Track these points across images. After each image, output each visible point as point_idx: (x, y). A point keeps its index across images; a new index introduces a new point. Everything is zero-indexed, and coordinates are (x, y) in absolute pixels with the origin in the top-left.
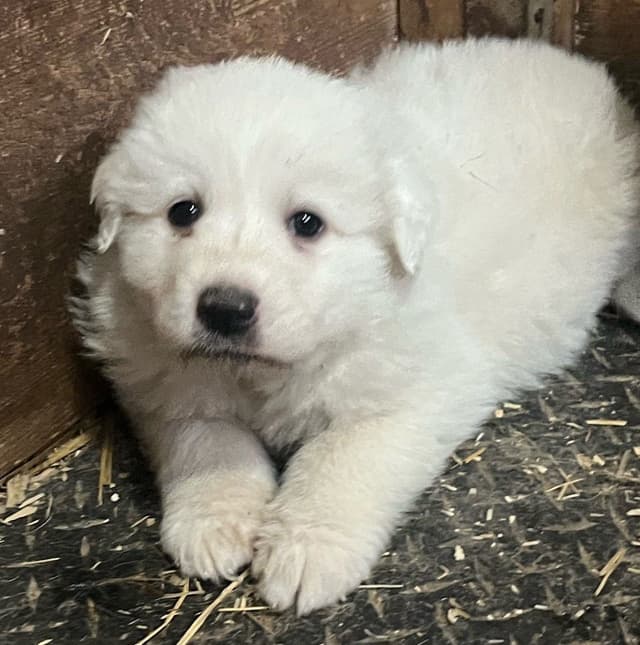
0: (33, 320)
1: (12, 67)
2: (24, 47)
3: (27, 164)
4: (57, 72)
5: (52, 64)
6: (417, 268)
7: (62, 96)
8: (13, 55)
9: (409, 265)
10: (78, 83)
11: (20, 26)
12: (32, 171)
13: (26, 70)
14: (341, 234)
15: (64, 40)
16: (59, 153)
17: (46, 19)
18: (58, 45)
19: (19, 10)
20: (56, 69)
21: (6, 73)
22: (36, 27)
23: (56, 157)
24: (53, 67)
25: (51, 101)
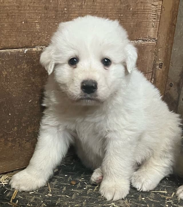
0: (16, 138)
1: (20, 75)
2: (24, 71)
3: (20, 100)
4: (33, 80)
5: (32, 77)
6: (131, 72)
7: (34, 86)
8: (20, 72)
9: (129, 71)
10: (39, 84)
11: (24, 66)
12: (22, 102)
13: (24, 77)
14: (115, 64)
15: (36, 72)
16: (31, 100)
17: (32, 66)
18: (35, 73)
19: (24, 62)
20: (33, 79)
21: (17, 76)
22: (28, 67)
23: (29, 100)
24: (32, 78)
25: (31, 86)
